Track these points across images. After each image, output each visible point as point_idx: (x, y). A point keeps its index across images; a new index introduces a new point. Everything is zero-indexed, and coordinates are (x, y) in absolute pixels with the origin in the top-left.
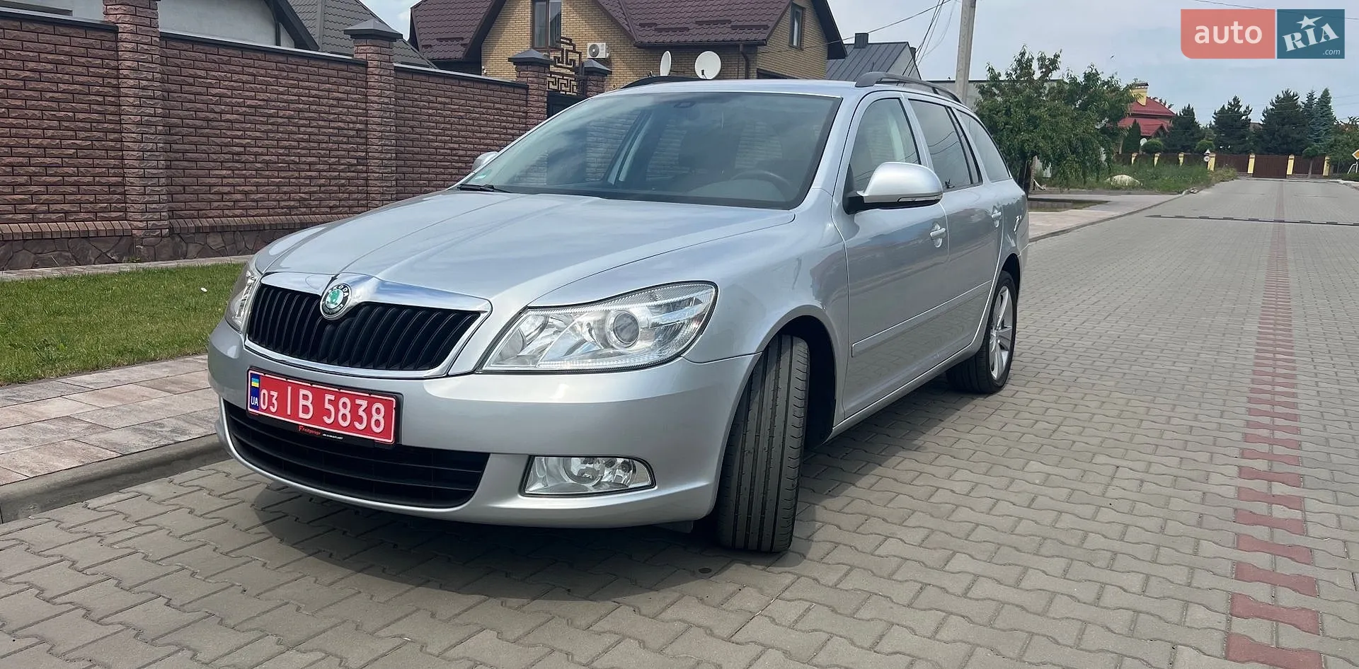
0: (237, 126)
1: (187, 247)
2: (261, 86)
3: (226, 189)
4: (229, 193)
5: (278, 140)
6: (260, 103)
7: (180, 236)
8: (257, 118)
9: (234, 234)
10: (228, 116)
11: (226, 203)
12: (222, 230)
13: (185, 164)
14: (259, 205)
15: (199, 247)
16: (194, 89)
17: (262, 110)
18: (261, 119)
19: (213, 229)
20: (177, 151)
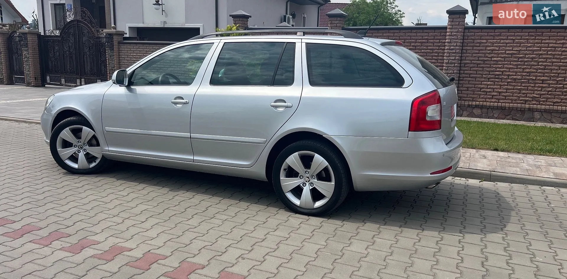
0: (500, 63)
1: (463, 112)
2: (516, 44)
3: (489, 90)
4: (490, 92)
5: (523, 69)
6: (514, 52)
7: (460, 108)
8: (512, 59)
9: (488, 110)
10: (495, 59)
11: (488, 96)
12: (482, 107)
13: (470, 79)
14: (507, 98)
15: (468, 113)
16: (478, 48)
17: (515, 55)
18: (514, 59)
19: (477, 106)
20: (466, 74)
